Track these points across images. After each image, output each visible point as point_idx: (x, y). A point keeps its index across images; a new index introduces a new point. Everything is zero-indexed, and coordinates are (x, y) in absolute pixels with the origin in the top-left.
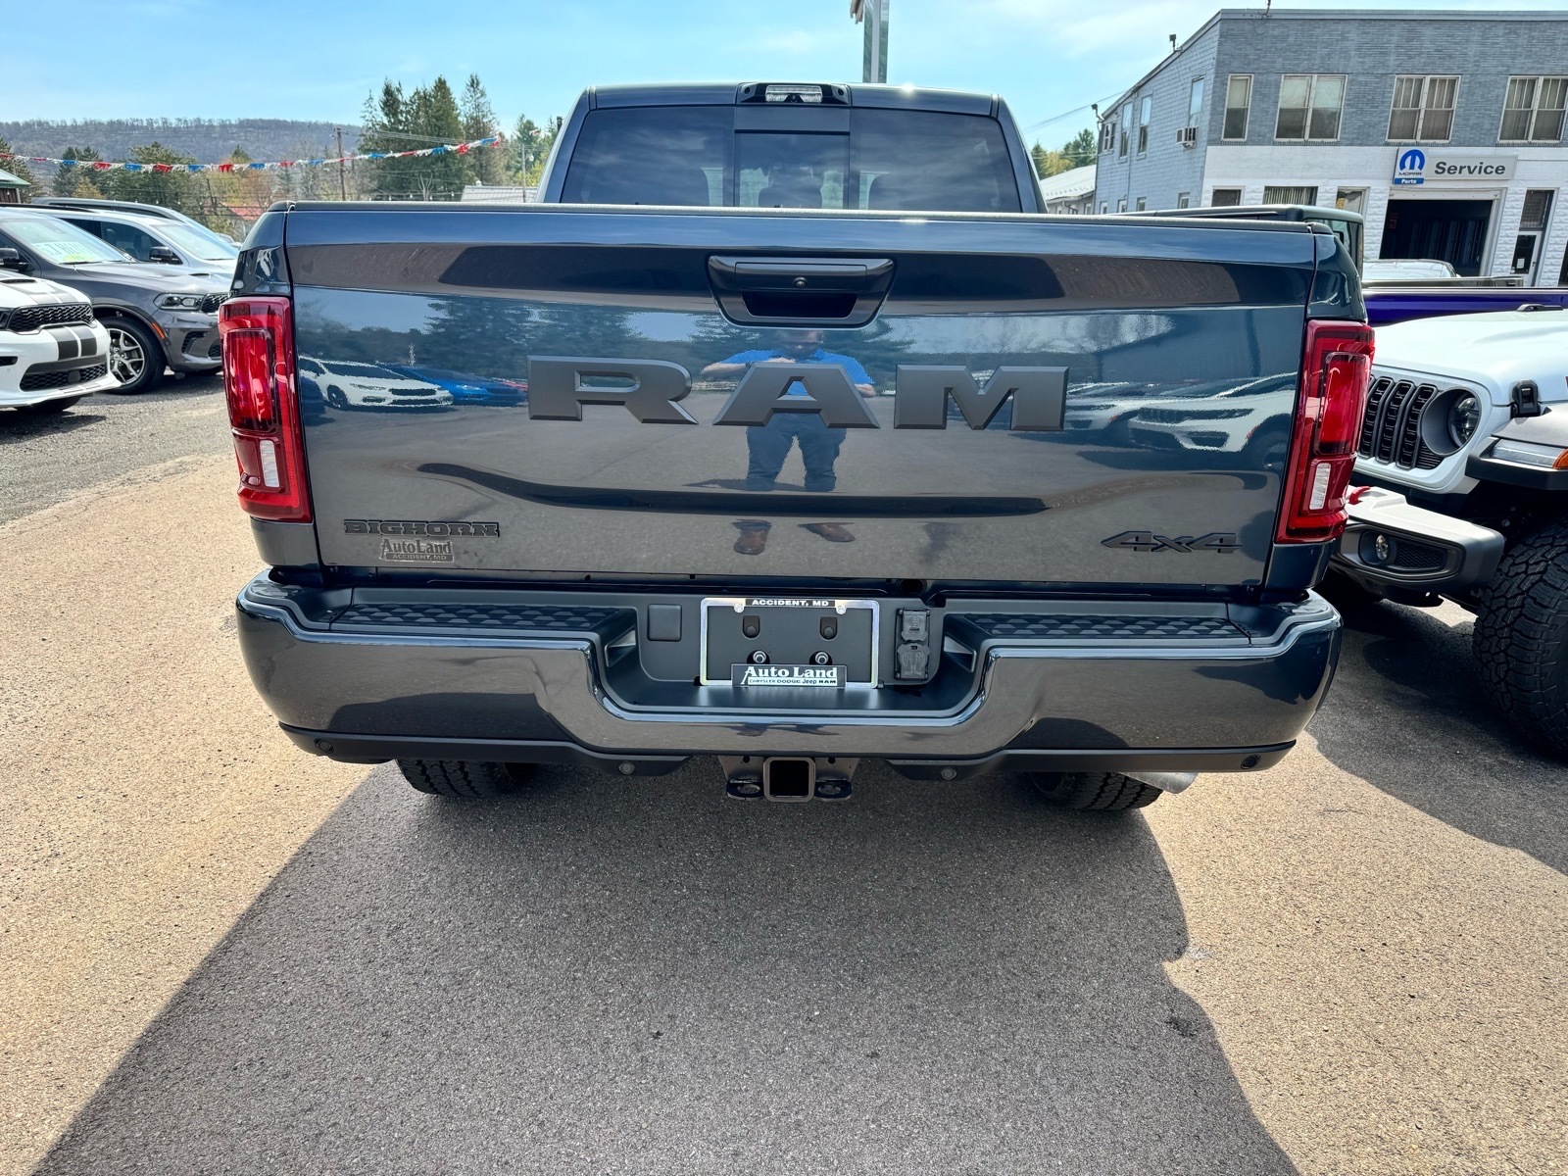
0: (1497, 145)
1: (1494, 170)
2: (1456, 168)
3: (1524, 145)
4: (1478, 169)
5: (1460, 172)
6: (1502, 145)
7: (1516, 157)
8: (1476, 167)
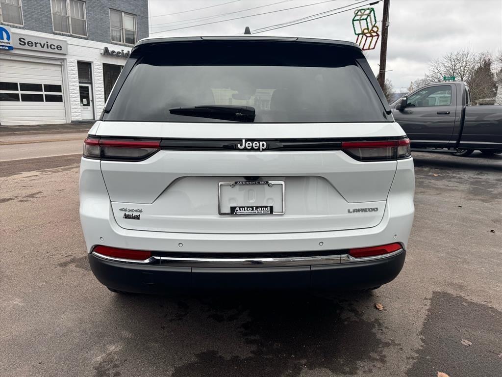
0: (54, 33)
1: (56, 47)
2: (32, 43)
3: (68, 36)
4: (46, 45)
5: (36, 46)
6: (56, 34)
7: (66, 41)
8: (44, 44)
